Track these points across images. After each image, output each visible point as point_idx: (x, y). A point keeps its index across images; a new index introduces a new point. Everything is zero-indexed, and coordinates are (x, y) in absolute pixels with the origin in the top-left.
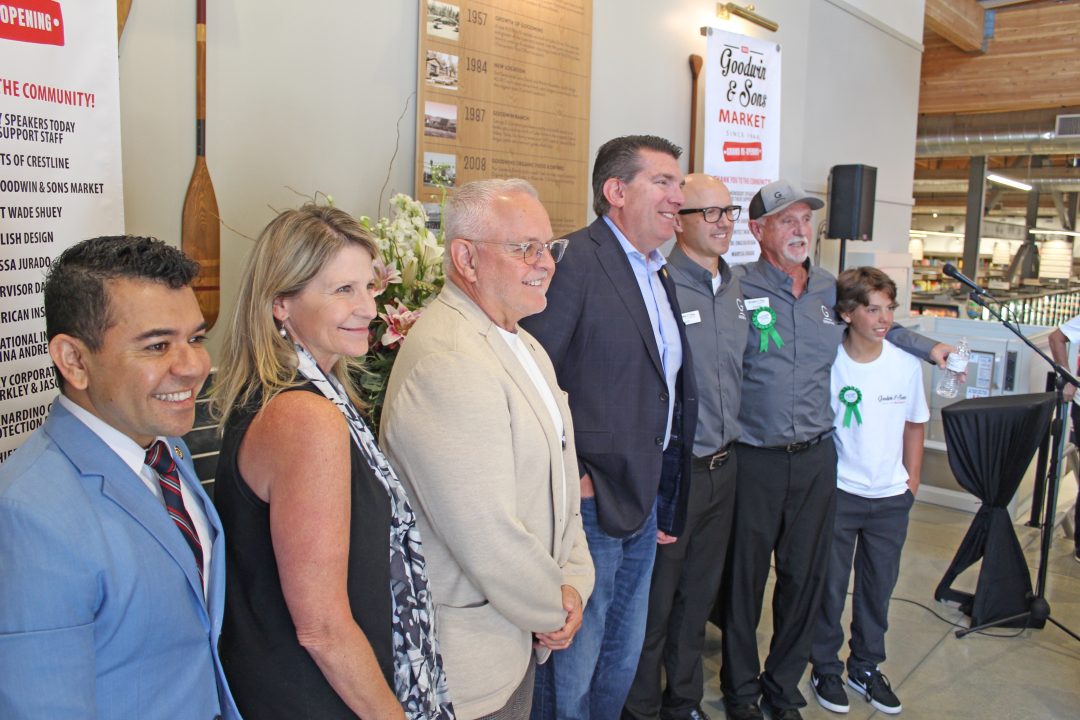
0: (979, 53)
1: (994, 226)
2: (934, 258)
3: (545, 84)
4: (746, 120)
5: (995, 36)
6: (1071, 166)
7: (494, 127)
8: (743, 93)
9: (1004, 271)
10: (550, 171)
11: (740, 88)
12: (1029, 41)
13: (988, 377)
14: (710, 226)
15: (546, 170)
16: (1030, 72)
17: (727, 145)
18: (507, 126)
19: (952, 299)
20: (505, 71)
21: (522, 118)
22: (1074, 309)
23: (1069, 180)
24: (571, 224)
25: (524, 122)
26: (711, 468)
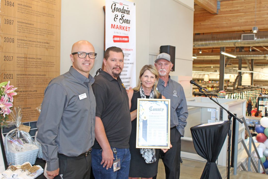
0: (216, 14)
1: (229, 70)
2: (213, 80)
3: (41, 13)
4: (122, 28)
5: (221, 9)
6: (250, 51)
7: (18, 27)
8: (121, 19)
9: (233, 84)
10: (44, 44)
11: (120, 17)
12: (230, 11)
13: (215, 117)
14: (82, 60)
15: (42, 44)
16: (231, 20)
17: (114, 37)
18: (24, 27)
19: (216, 93)
20: (22, 7)
21: (31, 24)
22: (254, 95)
23: (249, 56)
24: (54, 64)
25: (32, 26)
26: (86, 156)
